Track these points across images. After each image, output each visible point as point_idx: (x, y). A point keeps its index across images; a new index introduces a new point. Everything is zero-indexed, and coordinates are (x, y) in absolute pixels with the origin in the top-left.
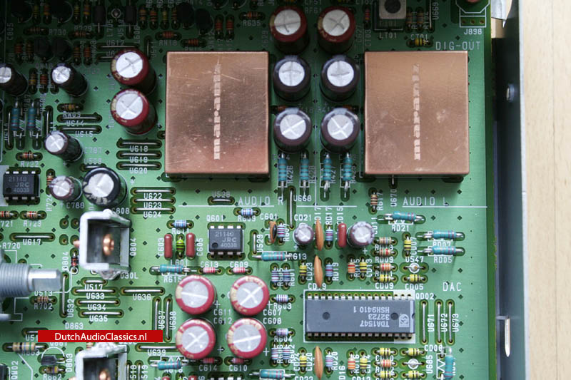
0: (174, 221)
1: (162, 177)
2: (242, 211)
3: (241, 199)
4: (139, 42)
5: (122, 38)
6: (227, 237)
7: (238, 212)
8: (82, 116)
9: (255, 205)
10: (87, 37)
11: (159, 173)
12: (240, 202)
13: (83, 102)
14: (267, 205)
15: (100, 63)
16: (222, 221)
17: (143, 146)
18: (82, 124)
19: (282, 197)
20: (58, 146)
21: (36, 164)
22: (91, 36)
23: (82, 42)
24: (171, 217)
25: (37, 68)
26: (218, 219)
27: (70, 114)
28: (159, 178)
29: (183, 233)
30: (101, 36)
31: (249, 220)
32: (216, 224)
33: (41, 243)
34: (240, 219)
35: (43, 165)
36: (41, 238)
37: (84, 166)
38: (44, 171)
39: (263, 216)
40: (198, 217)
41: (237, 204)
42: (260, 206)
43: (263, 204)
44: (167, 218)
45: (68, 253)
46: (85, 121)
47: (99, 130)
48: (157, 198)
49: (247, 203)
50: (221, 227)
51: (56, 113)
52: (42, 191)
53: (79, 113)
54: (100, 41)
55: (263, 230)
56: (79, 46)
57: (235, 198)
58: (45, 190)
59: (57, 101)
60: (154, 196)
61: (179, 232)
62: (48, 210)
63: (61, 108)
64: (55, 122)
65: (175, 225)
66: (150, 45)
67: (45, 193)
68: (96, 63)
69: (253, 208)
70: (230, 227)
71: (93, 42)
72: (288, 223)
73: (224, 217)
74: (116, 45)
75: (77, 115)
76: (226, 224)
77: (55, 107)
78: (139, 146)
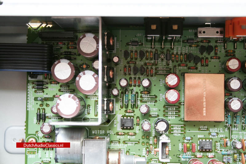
0: (186, 137)
1: (181, 120)
2: (212, 134)
3: (211, 129)
4: (171, 67)
5: (165, 66)
6: (207, 144)
7: (210, 134)
8: (150, 96)
9: (216, 131)
10: (151, 65)
11: (179, 118)
12: (211, 130)
13: (150, 90)
14: (221, 131)
15: (156, 75)
16: (204, 137)
17: (173, 108)
18: (150, 99)
19: (227, 128)
20: (145, 110)
21: (132, 114)
22: (153, 65)
23: (149, 67)
24: (184, 135)
25: (132, 77)
26: (202, 136)
27: (145, 95)
28: (179, 120)
29: (189, 142)
30: (156, 65)
31: (214, 137)
32: (202, 139)
33: (135, 145)
34: (210, 136)
35: (135, 115)
36: (135, 143)
37: (151, 115)
38: (135, 117)
39: (220, 136)
40: (194, 136)
41: (209, 131)
42: (219, 132)
43: (220, 131)
44: (183, 136)
45: (145, 149)
46: (151, 98)
47: (156, 101)
48: (179, 128)
49: (213, 131)
50: (204, 140)
51: (140, 95)
52: (135, 125)
53: (149, 95)
54: (156, 67)
55: (220, 141)
56: (148, 68)
57: (209, 129)
58: (136, 124)
59: (140, 90)
60: (177, 127)
61: (187, 141)
62: (137, 132)
63: (141, 93)
64: (139, 98)
65: (186, 139)
66: (176, 68)
67: (136, 125)
68: (155, 76)
69: (216, 133)
70: (208, 140)
71: (154, 67)
72: (229, 138)
73: (205, 136)
74: (162, 68)
75: (148, 96)
76: (206, 139)
77: (139, 92)
78: (172, 108)
